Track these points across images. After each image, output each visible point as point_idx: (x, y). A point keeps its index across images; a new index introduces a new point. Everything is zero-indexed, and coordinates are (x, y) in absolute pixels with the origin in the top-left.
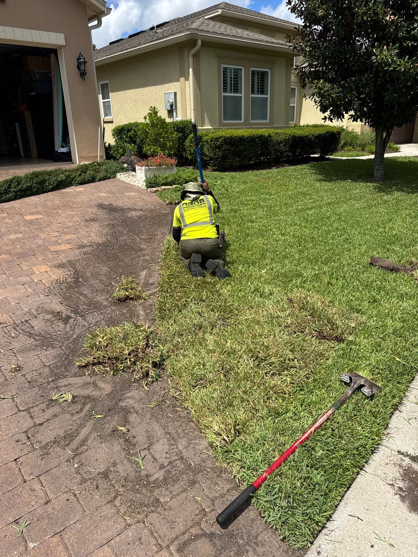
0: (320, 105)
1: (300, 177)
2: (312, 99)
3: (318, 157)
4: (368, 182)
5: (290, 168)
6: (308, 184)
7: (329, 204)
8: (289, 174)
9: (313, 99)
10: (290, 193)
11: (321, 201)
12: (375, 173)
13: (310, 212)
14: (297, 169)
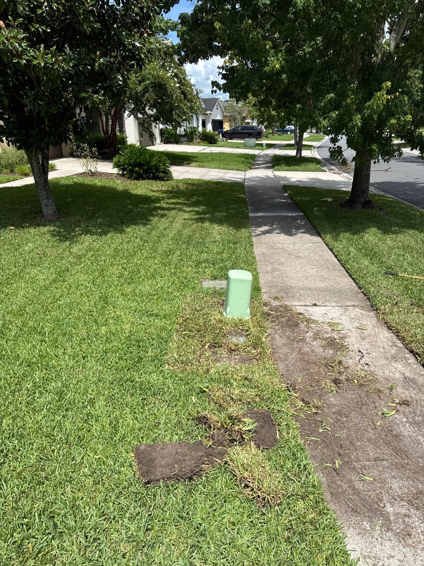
4: (39, 225)
12: (45, 210)
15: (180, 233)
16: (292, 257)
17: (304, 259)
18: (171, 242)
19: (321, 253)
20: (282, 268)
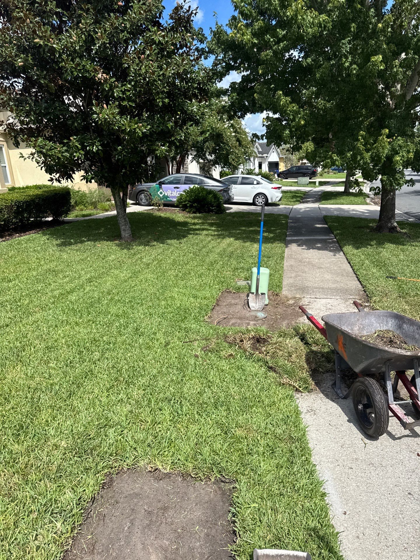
0: (44, 166)
1: (39, 248)
2: (33, 158)
3: (51, 221)
5: (22, 238)
6: (53, 256)
7: (90, 280)
8: (23, 246)
9: (34, 160)
10: (35, 273)
11: (79, 277)
12: (123, 233)
13: (73, 297)
14: (31, 239)
15: (224, 250)
16: (315, 268)
17: (325, 269)
18: (217, 256)
19: (340, 265)
20: (304, 275)
